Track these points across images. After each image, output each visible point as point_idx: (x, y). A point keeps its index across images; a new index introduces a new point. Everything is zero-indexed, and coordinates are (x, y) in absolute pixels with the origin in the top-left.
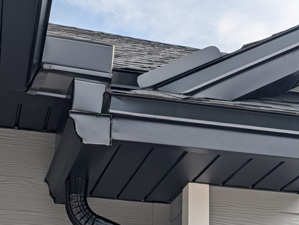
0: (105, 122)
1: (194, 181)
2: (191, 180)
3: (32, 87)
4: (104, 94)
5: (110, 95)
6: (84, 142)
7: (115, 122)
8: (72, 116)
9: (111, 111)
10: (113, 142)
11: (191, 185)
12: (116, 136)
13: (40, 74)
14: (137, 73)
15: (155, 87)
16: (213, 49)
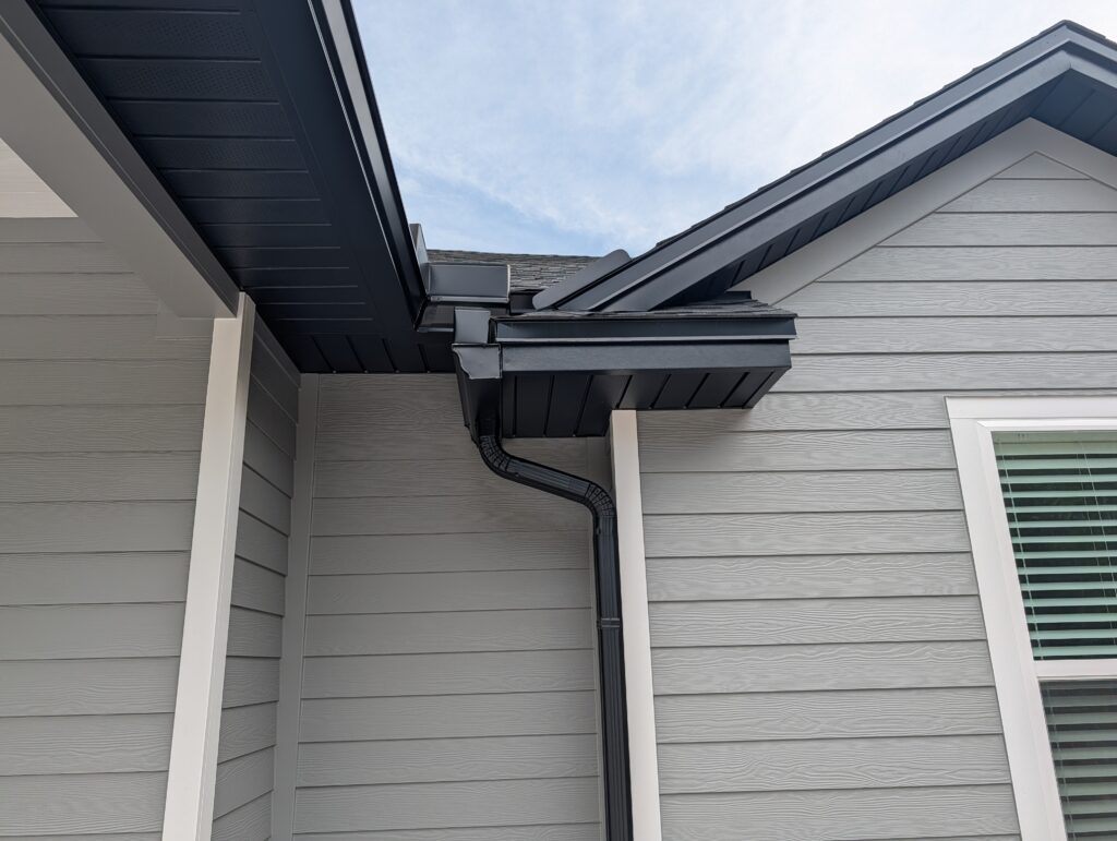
0: (495, 352)
1: (618, 407)
2: (614, 406)
3: (423, 323)
4: (490, 322)
5: (496, 322)
6: (471, 378)
7: (506, 352)
8: (455, 350)
9: (498, 340)
10: (505, 374)
11: (615, 413)
12: (508, 367)
13: (428, 309)
14: (531, 293)
15: (555, 307)
16: (621, 253)
